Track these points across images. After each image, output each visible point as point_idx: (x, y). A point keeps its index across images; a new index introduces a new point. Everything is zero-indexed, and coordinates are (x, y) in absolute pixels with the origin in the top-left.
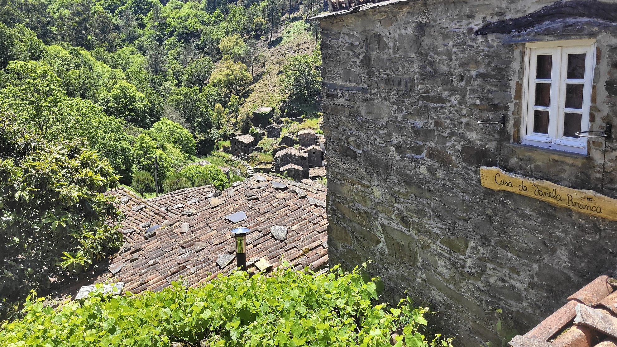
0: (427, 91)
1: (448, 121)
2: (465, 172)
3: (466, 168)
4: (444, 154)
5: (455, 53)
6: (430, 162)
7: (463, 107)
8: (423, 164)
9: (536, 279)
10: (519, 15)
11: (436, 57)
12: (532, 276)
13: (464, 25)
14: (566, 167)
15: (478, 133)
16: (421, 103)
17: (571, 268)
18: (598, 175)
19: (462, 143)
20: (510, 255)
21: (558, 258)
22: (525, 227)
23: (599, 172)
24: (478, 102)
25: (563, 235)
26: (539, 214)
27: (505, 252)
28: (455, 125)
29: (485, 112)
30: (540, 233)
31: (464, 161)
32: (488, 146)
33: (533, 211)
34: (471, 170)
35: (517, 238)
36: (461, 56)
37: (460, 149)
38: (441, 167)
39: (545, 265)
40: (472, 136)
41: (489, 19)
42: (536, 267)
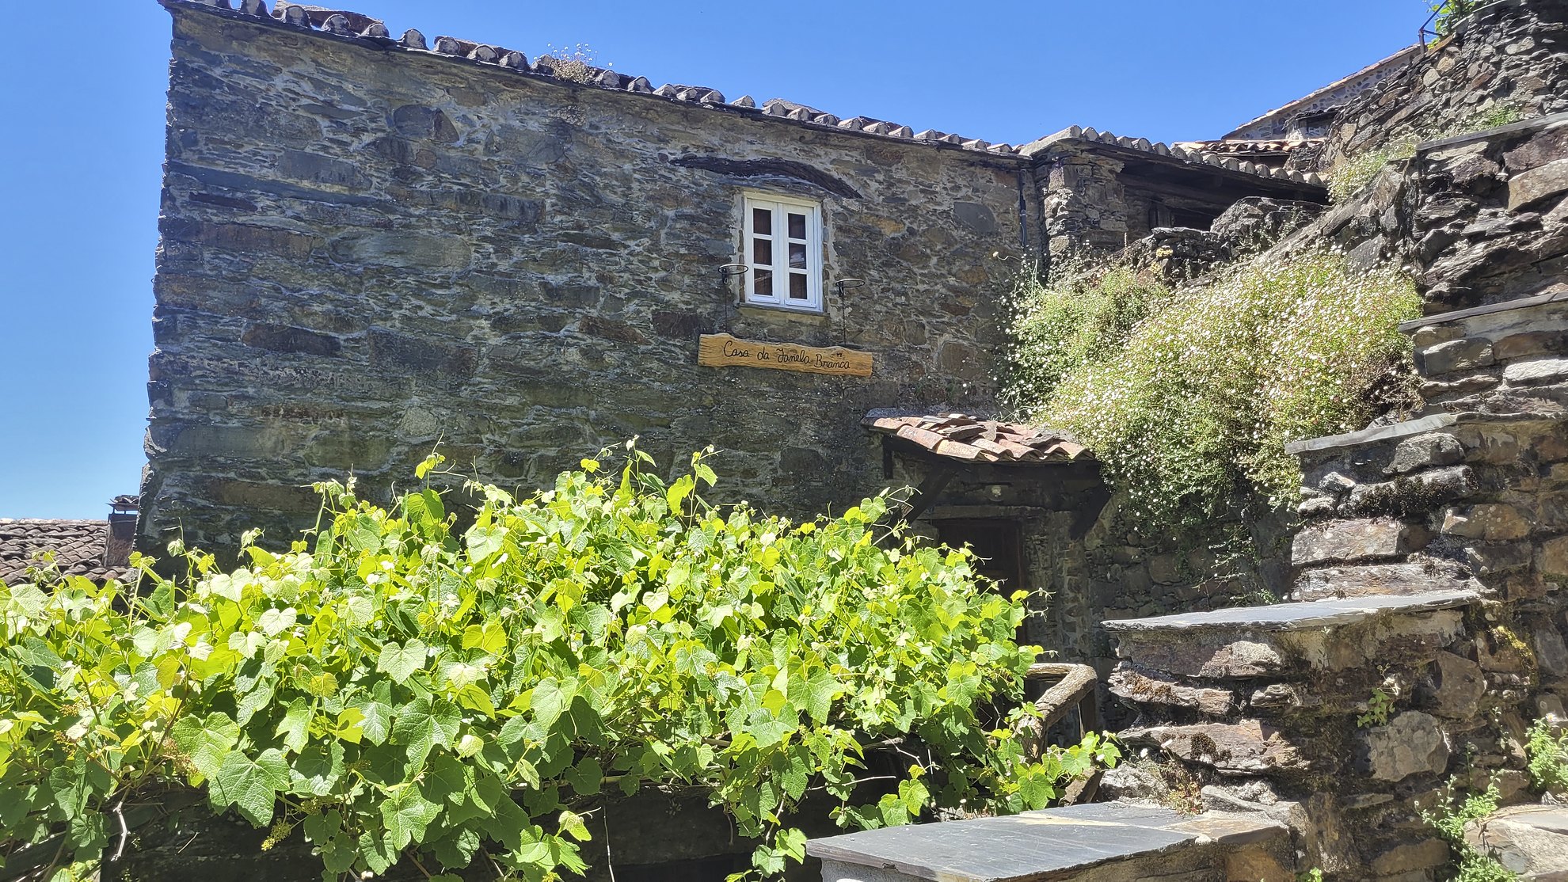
0: (580, 227)
1: (626, 276)
2: (664, 350)
3: (663, 343)
4: (620, 326)
5: (638, 180)
6: (589, 341)
7: (655, 255)
8: (569, 345)
9: (780, 472)
10: (736, 158)
11: (598, 179)
12: (775, 470)
13: (651, 149)
14: (803, 329)
15: (683, 293)
16: (561, 245)
17: (820, 442)
18: (835, 334)
19: (654, 308)
20: (742, 453)
21: (805, 434)
22: (761, 408)
23: (835, 330)
24: (683, 251)
25: (808, 405)
26: (778, 388)
27: (734, 452)
28: (640, 282)
29: (695, 264)
30: (782, 410)
31: (660, 335)
32: (699, 311)
33: (770, 386)
34: (675, 345)
35: (751, 425)
36: (649, 186)
37: (650, 316)
38: (615, 346)
39: (792, 450)
40: (674, 296)
41: (692, 151)
42: (778, 456)
